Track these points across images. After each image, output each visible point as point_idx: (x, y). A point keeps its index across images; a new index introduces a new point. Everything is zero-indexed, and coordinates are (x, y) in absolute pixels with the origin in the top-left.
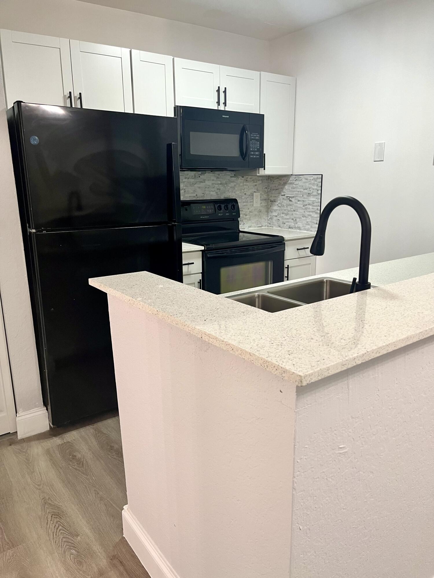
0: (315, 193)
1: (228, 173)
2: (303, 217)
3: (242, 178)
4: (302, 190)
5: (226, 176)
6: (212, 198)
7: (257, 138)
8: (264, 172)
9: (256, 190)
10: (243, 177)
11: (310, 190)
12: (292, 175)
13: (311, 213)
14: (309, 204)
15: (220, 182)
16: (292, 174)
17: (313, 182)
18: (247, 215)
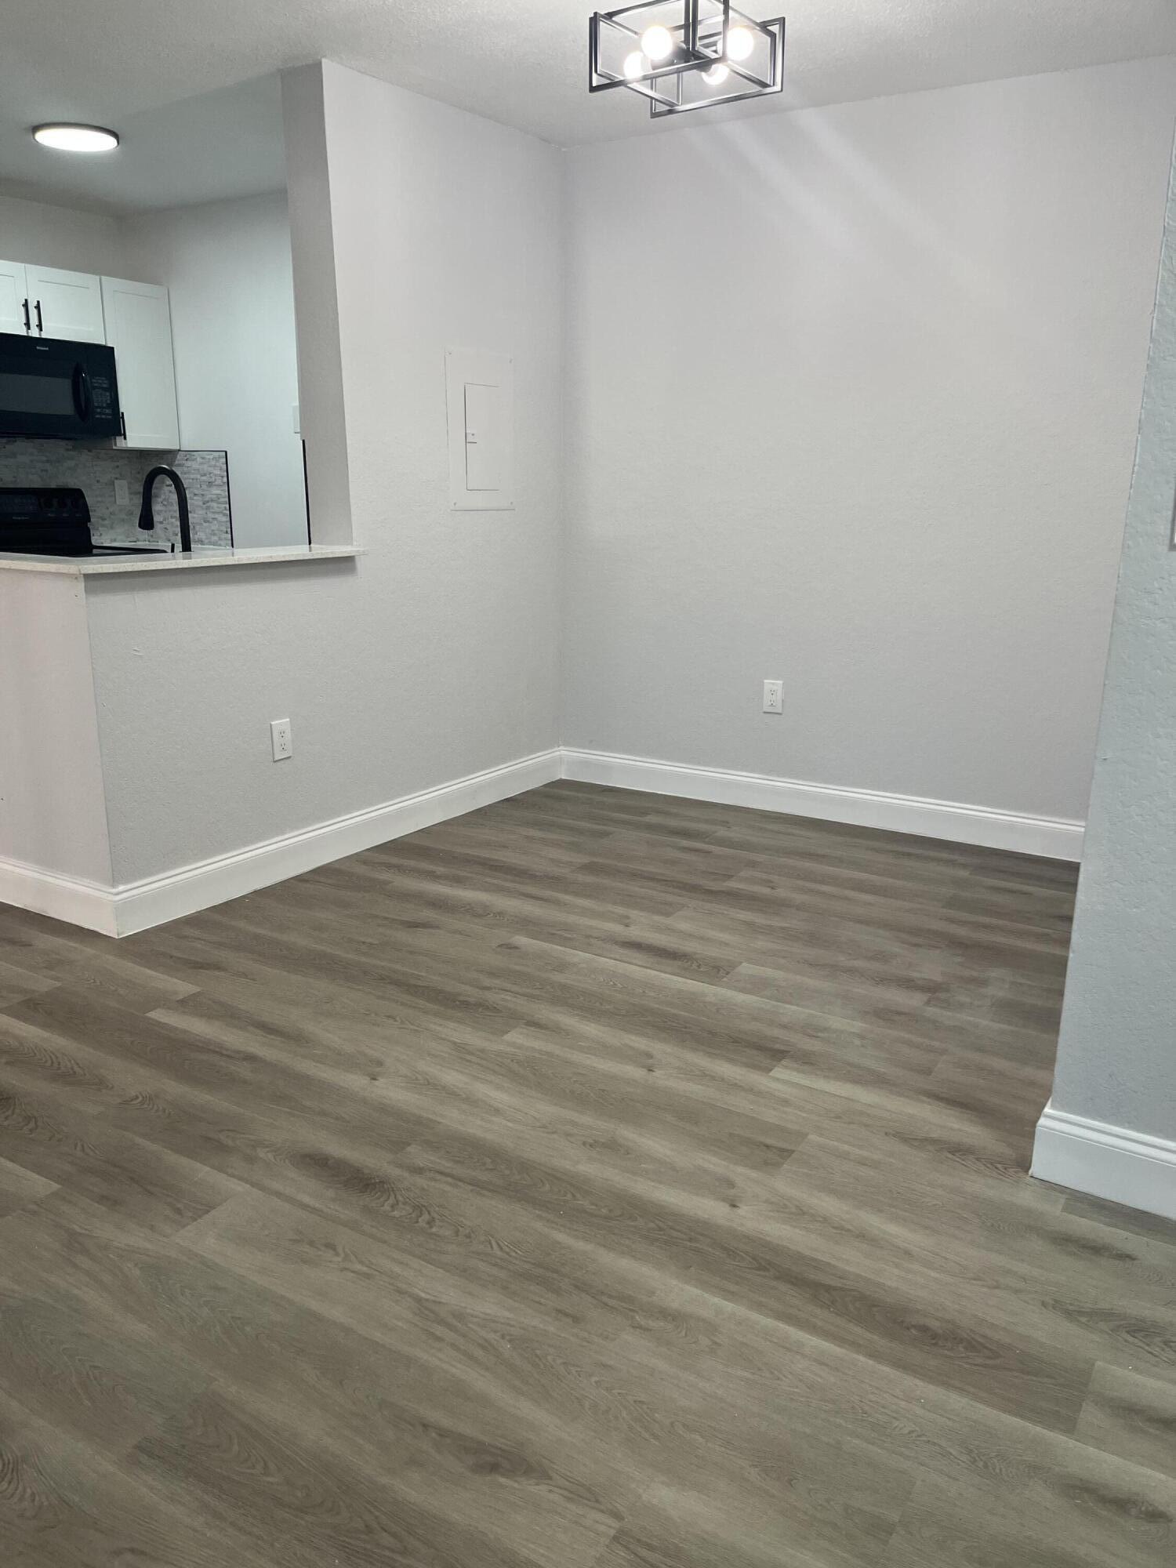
0: (219, 482)
1: (63, 443)
2: (205, 522)
3: (89, 453)
4: (199, 477)
5: (58, 448)
6: (33, 486)
7: (105, 386)
8: (126, 443)
9: (118, 476)
10: (90, 451)
11: (211, 477)
12: (179, 450)
13: (216, 516)
14: (212, 501)
15: (45, 459)
16: (178, 448)
17: (213, 463)
18: (105, 519)
